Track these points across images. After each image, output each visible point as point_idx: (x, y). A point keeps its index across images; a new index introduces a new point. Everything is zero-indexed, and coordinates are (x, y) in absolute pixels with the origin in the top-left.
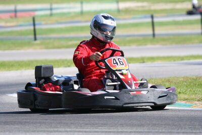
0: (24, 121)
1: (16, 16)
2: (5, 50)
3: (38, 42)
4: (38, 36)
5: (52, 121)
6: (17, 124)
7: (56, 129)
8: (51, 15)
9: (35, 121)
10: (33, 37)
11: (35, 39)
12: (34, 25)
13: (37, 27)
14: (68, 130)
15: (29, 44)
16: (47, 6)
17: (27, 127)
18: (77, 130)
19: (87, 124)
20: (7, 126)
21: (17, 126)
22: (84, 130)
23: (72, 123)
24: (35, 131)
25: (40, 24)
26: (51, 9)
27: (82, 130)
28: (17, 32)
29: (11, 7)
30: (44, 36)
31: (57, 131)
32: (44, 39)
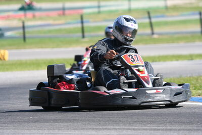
0: (73, 118)
1: (64, 14)
2: (53, 48)
3: (86, 39)
4: (86, 34)
5: (101, 119)
6: (66, 122)
7: (105, 127)
8: (99, 12)
9: (83, 118)
10: (80, 34)
11: (83, 37)
12: (82, 22)
13: (85, 25)
14: (117, 127)
16: (95, 4)
17: (76, 124)
18: (126, 127)
19: (136, 122)
20: (56, 123)
21: (65, 124)
22: (133, 127)
23: (121, 121)
24: (84, 129)
25: (88, 22)
26: (99, 7)
27: (131, 128)
28: (65, 30)
29: (59, 5)
30: (92, 34)
31: (106, 129)
32: (92, 36)
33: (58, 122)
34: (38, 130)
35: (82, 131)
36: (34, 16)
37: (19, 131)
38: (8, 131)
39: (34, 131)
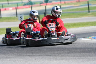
0: (89, 51)
1: (79, 1)
2: (75, 18)
3: (90, 13)
4: (90, 10)
6: (86, 53)
9: (94, 51)
10: (88, 11)
11: (89, 12)
12: (88, 5)
13: (90, 6)
15: (86, 14)
17: (91, 54)
20: (81, 54)
21: (86, 54)
28: (80, 9)
30: (93, 10)
33: (82, 53)
34: (73, 57)
35: (94, 57)
36: (65, 3)
37: (64, 58)
38: (59, 58)
39: (71, 58)
